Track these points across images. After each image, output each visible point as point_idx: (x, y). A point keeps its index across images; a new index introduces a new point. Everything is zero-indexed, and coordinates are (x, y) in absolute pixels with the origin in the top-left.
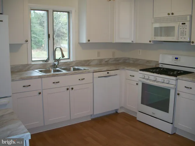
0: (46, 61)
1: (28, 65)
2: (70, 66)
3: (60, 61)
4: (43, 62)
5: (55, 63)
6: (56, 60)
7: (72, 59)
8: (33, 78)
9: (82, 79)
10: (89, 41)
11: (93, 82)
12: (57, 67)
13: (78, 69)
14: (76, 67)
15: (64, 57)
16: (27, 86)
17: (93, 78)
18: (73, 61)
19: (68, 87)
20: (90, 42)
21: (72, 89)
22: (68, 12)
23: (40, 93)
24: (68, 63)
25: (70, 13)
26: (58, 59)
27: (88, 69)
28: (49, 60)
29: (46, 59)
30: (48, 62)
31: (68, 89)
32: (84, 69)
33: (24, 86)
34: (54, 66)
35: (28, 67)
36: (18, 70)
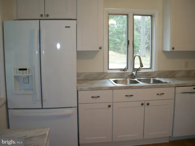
0: (124, 70)
1: (103, 73)
2: (151, 77)
3: (140, 70)
4: (120, 71)
5: (133, 73)
6: (135, 70)
7: (154, 70)
8: (103, 89)
9: (161, 94)
10: (173, 49)
11: (175, 99)
12: (135, 77)
13: (159, 82)
14: (157, 79)
15: (143, 67)
16: (96, 97)
17: (175, 93)
18: (155, 72)
19: (143, 102)
20: (175, 50)
21: (148, 104)
22: (151, 16)
23: (109, 106)
24: (149, 73)
25: (153, 16)
26: (138, 68)
27: (170, 82)
28: (127, 69)
29: (124, 68)
30: (126, 71)
31: (142, 104)
32: (166, 83)
33: (92, 97)
34: (132, 76)
35: (103, 76)
36: (93, 78)
